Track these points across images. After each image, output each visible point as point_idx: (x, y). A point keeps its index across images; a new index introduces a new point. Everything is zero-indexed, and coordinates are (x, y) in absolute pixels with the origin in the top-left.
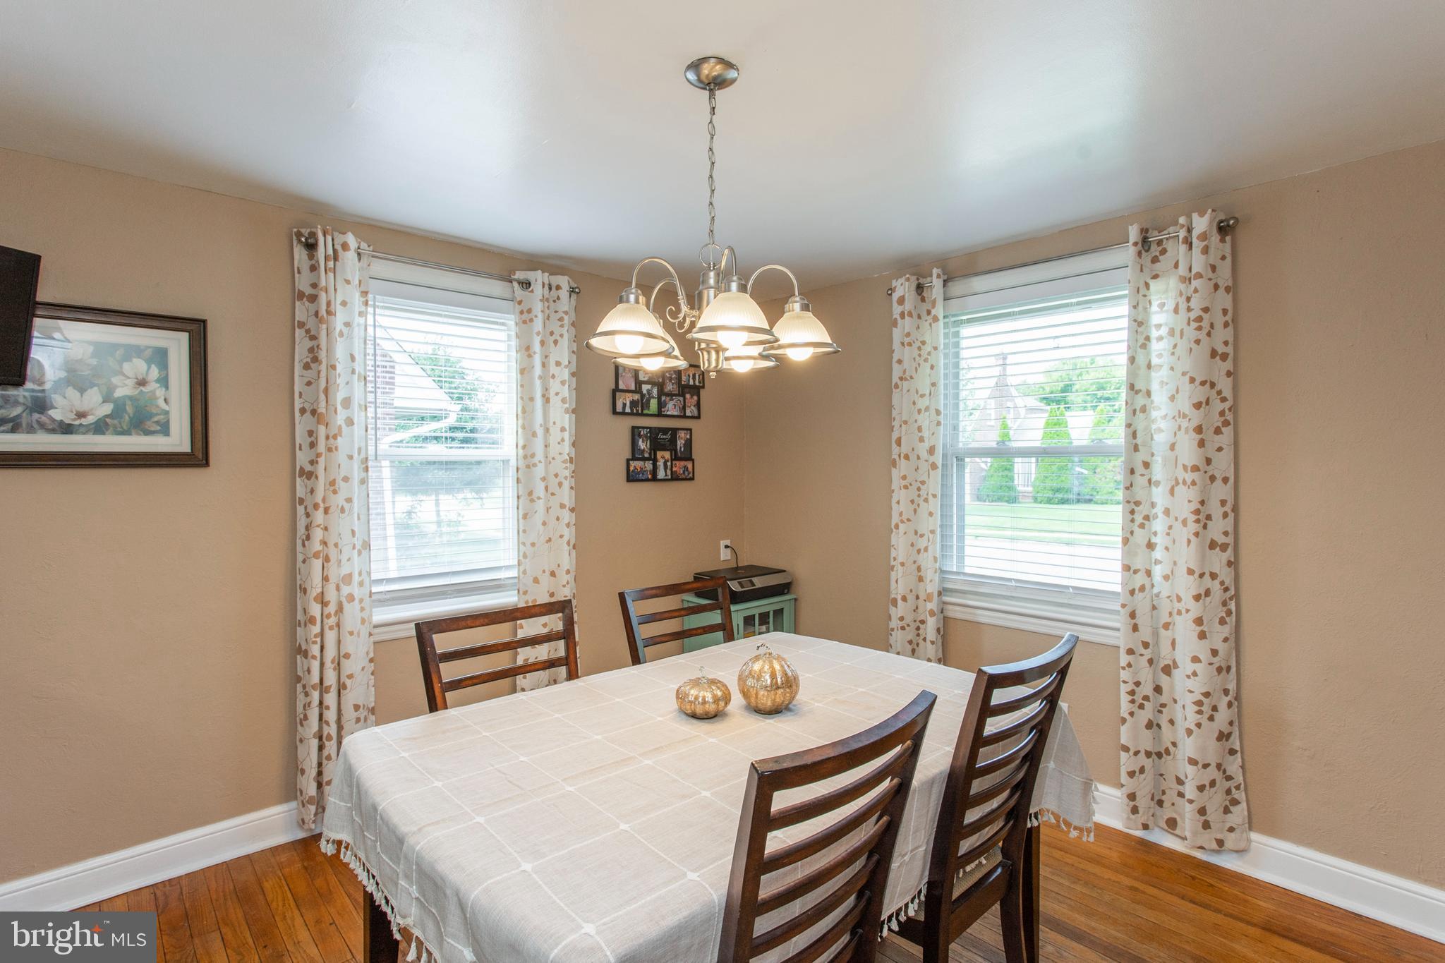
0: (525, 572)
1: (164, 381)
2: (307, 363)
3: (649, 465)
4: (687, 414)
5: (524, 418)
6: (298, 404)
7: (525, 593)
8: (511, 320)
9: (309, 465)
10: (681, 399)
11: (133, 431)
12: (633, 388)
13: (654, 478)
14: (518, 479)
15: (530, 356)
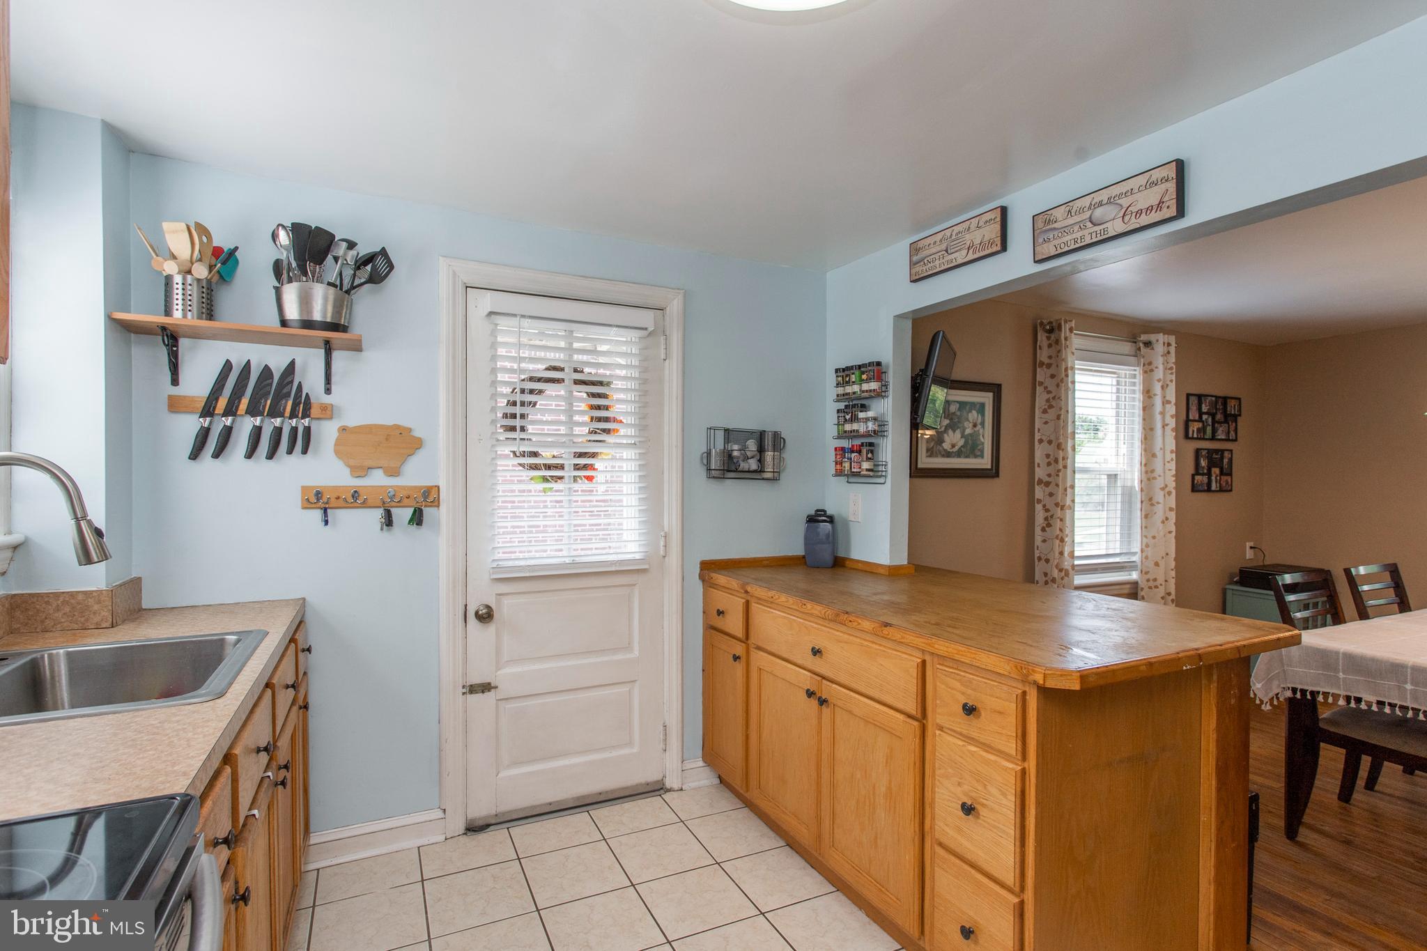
0: (1147, 558)
1: (983, 424)
2: (1045, 409)
3: (1205, 479)
4: (1231, 438)
5: (1146, 444)
6: (1037, 436)
7: (1147, 573)
8: (1138, 371)
9: (1047, 477)
10: (1226, 425)
11: (971, 456)
12: (1197, 418)
13: (1209, 490)
14: (1141, 488)
15: (1150, 397)
